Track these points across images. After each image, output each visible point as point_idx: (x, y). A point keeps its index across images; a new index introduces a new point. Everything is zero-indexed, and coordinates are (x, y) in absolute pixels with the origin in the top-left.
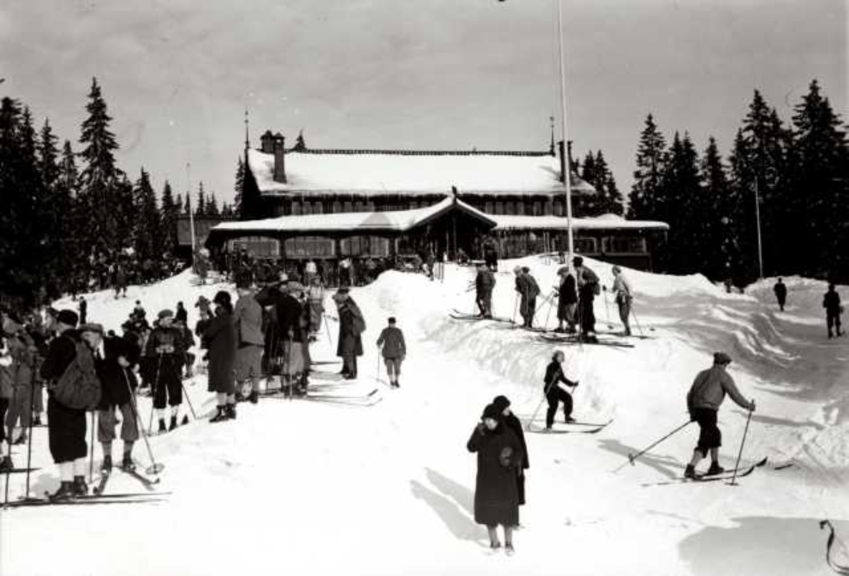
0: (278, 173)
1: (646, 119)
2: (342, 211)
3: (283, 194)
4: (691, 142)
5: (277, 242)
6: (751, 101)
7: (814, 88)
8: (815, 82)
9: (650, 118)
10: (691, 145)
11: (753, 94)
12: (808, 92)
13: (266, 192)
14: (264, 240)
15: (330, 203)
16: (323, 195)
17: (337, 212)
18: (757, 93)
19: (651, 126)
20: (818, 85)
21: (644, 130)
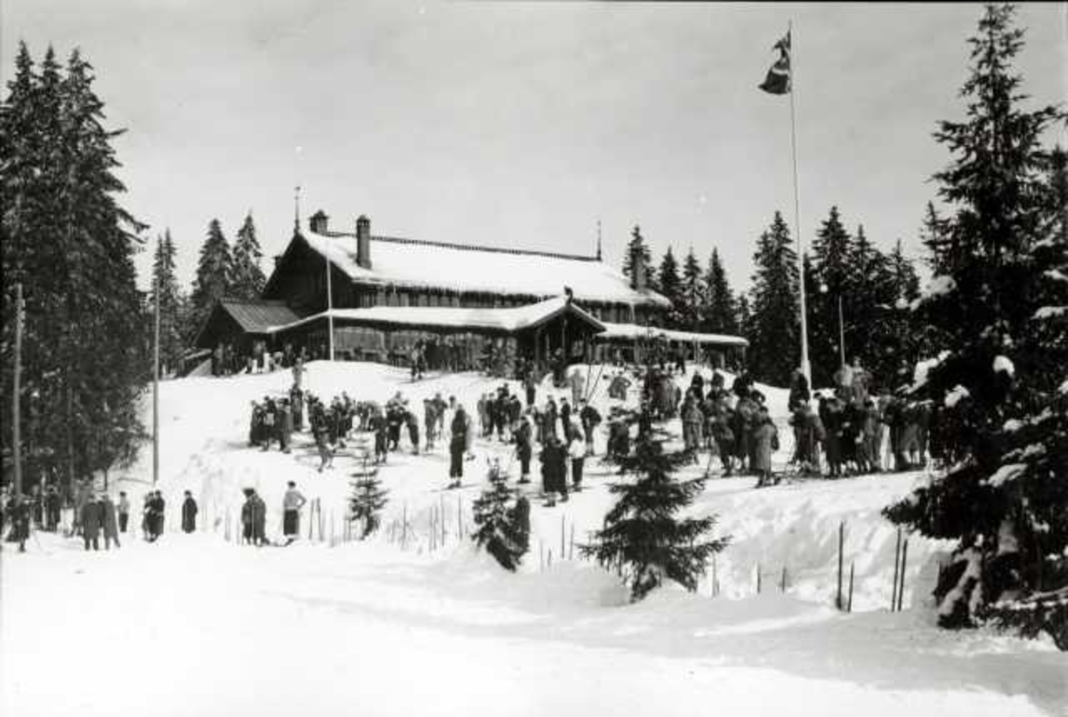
0: (361, 259)
1: (634, 231)
2: (429, 305)
3: (375, 283)
4: (696, 258)
5: (382, 335)
6: (773, 222)
7: (834, 215)
8: (834, 208)
9: (637, 229)
10: (695, 261)
11: (774, 215)
12: (828, 218)
13: (358, 279)
14: (369, 331)
15: (414, 295)
16: (415, 287)
17: (424, 305)
18: (778, 214)
19: (638, 238)
20: (838, 211)
21: (630, 242)
